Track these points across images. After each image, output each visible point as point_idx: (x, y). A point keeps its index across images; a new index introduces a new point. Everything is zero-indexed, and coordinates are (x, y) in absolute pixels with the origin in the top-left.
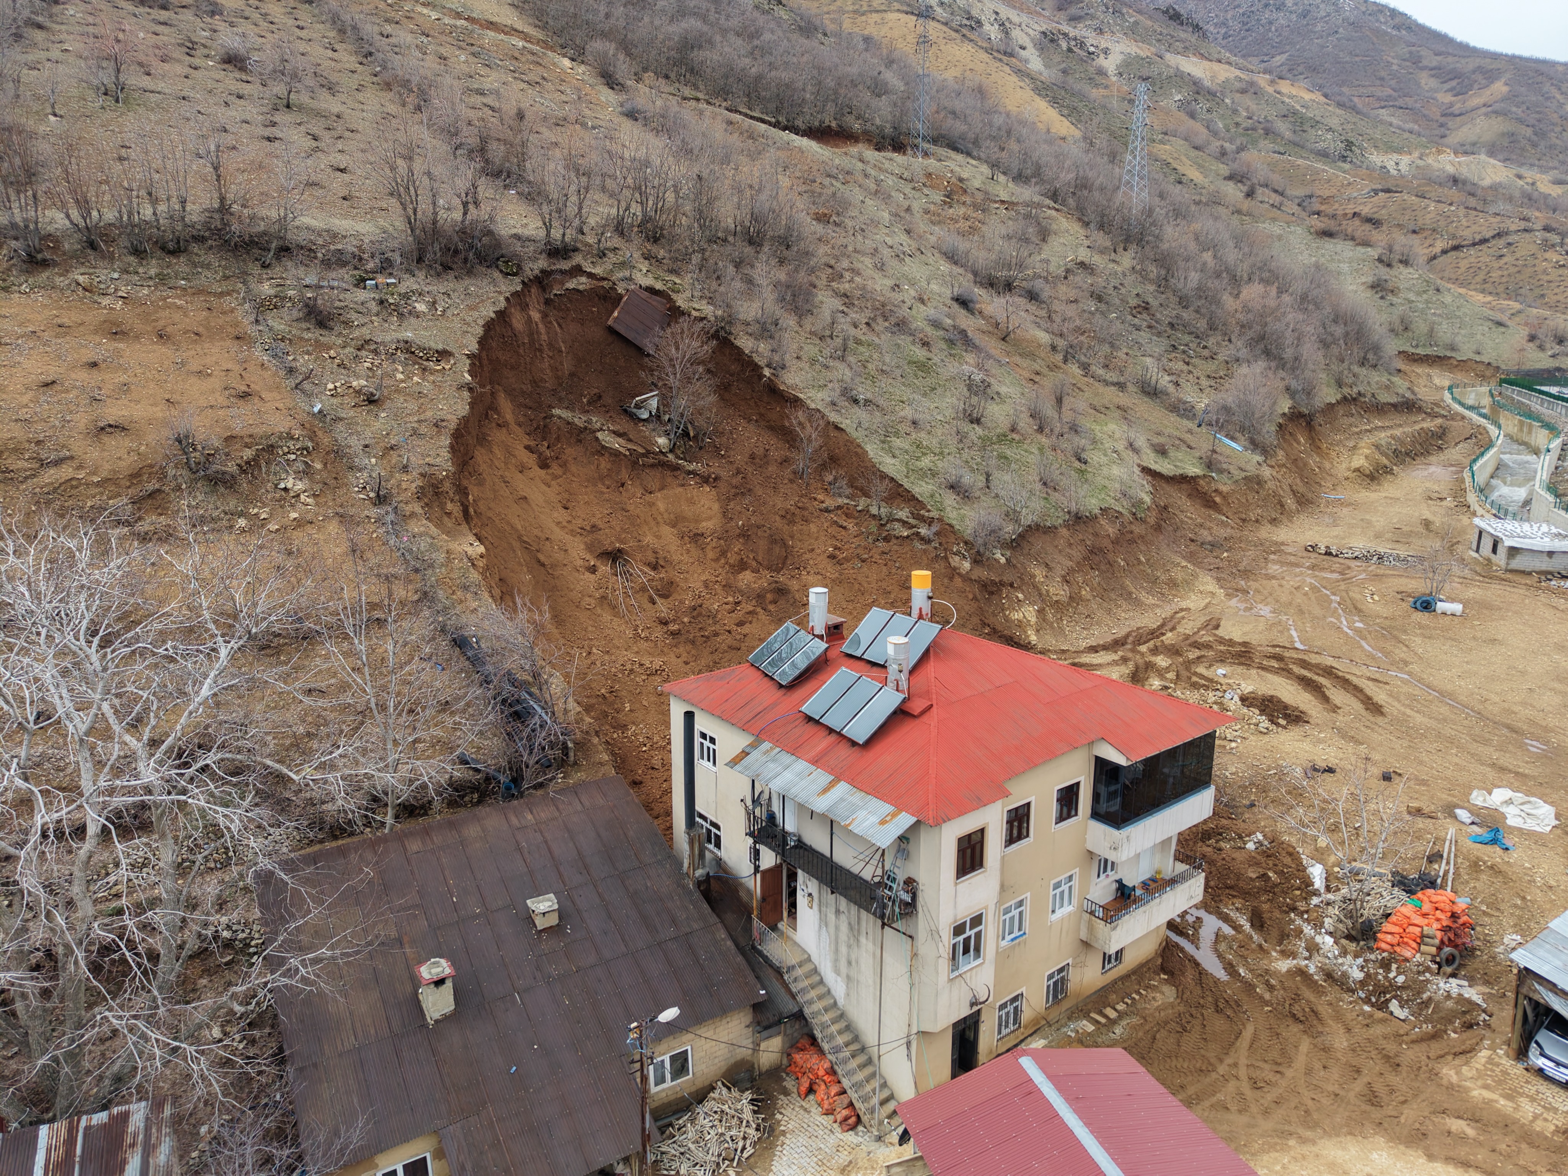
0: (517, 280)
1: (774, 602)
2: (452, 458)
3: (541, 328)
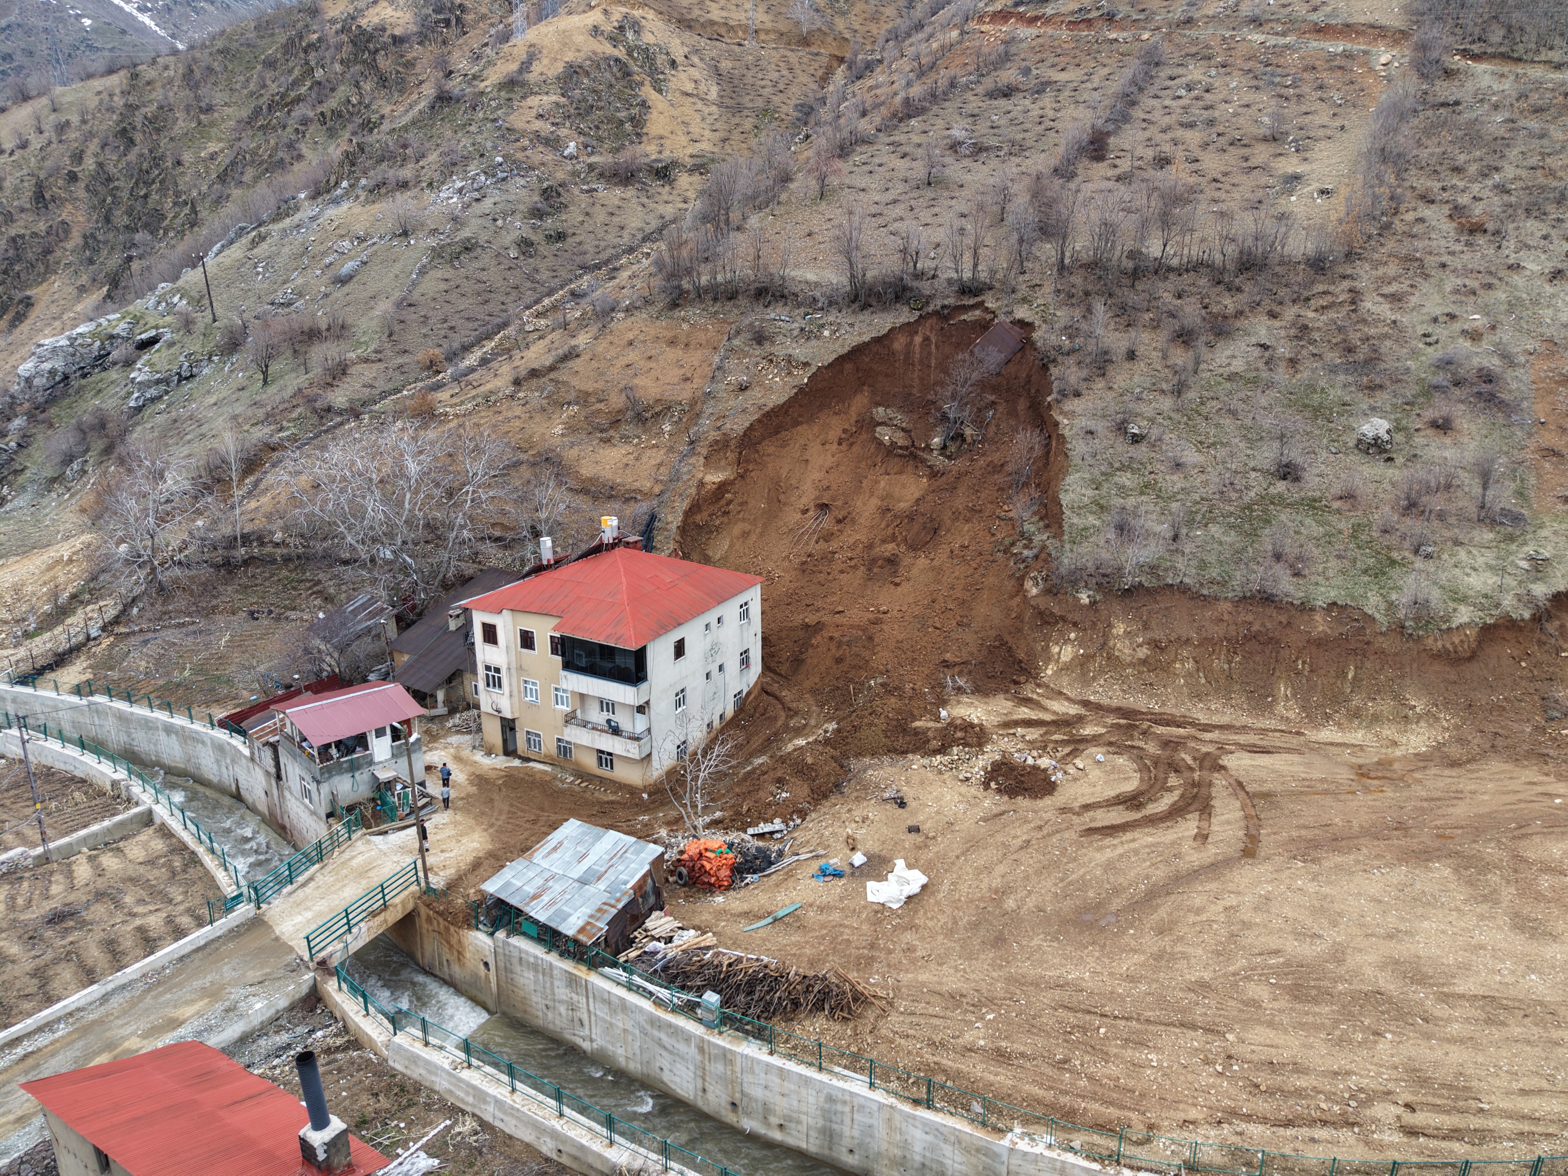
0: (917, 313)
1: (882, 567)
2: (751, 428)
3: (917, 349)
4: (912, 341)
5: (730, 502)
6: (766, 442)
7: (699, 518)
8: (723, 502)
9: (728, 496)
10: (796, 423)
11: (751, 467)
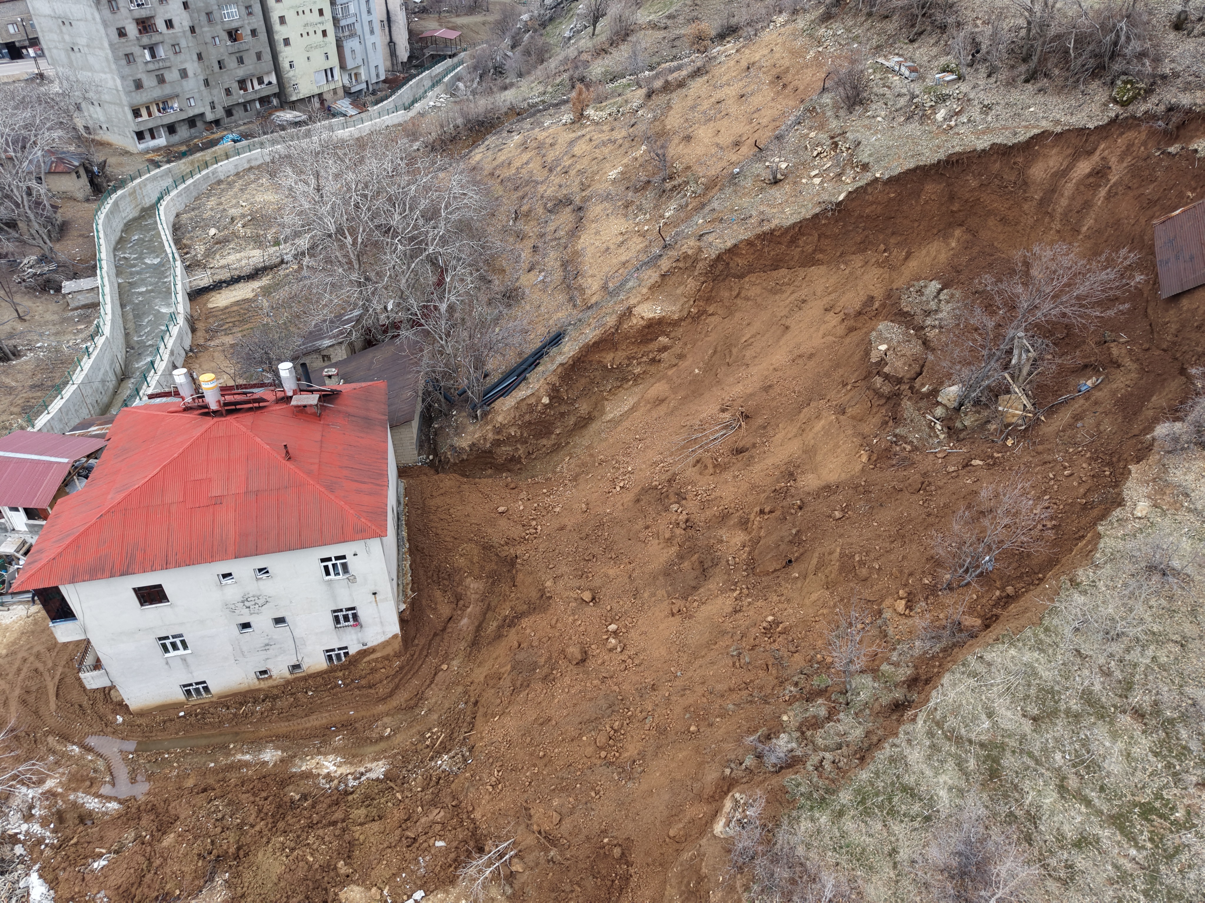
2: (733, 251)
3: (1069, 189)
4: (1070, 168)
5: (664, 349)
6: (752, 278)
7: (609, 358)
8: (654, 346)
9: (663, 340)
10: (809, 261)
11: (711, 310)
